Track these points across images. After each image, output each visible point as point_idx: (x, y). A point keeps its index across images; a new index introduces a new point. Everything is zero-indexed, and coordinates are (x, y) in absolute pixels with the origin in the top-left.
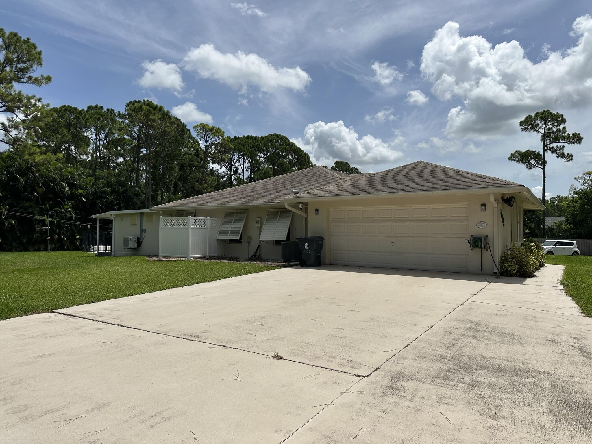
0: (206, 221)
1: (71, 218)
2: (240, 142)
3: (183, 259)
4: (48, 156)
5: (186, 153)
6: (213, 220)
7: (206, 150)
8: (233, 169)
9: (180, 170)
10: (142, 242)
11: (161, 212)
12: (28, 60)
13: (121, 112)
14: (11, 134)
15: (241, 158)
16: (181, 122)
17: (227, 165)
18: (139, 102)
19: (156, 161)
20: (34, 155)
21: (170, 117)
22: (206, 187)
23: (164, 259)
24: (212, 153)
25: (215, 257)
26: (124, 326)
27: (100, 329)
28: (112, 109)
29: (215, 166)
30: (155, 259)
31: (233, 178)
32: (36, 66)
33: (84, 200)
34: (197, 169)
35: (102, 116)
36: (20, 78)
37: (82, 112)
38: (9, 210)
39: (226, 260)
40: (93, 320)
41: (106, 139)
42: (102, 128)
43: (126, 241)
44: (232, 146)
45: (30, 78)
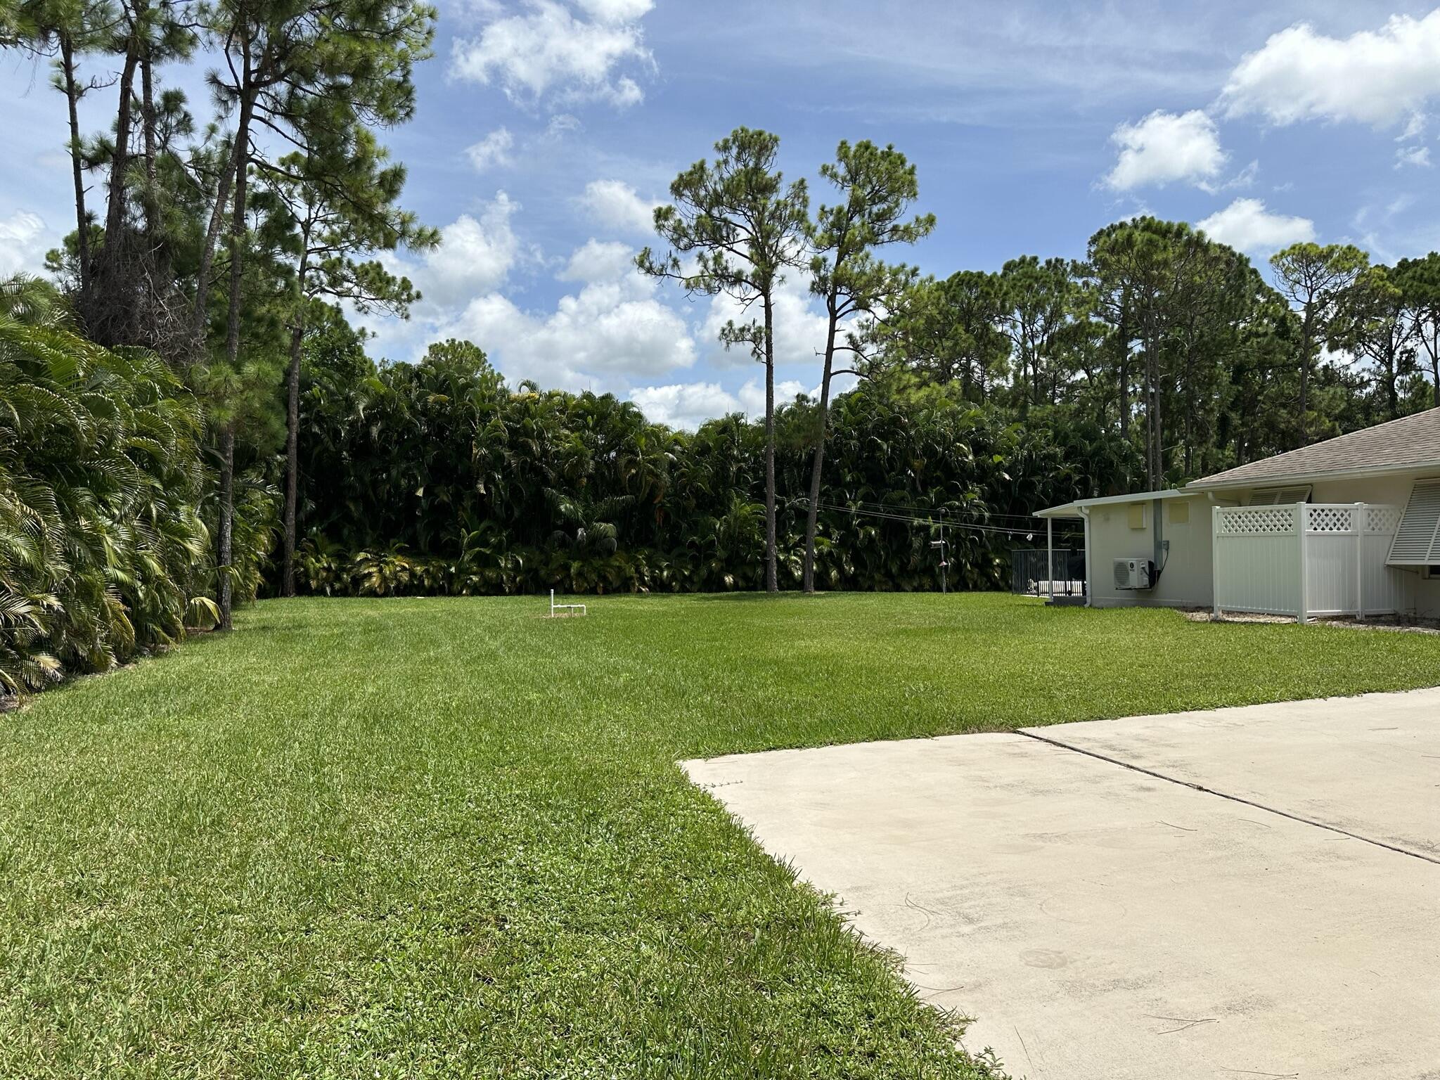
0: (1349, 515)
1: (981, 520)
2: (1422, 275)
3: (1289, 620)
4: (934, 388)
5: (1250, 335)
6: (1373, 511)
7: (1309, 319)
8: (1397, 356)
9: (1235, 381)
10: (1159, 572)
11: (1210, 495)
12: (891, 192)
13: (1079, 262)
14: (865, 354)
15: (1425, 320)
16: (1233, 254)
17: (1376, 347)
18: (1122, 225)
19: (1170, 368)
20: (908, 391)
21: (1206, 248)
22: (1315, 419)
23: (1230, 619)
24: (1326, 320)
25: (1383, 618)
26: (1207, 791)
27: (1149, 789)
28: (1057, 260)
29: (1341, 358)
30: (1200, 616)
31: (1396, 382)
32: (905, 200)
33: (1007, 477)
34: (1283, 372)
35: (1037, 279)
36: (879, 235)
37: (995, 280)
38: (862, 507)
39: (1427, 627)
40: (1120, 764)
41: (1045, 331)
42: (1038, 307)
43: (1121, 571)
44: (1396, 290)
45: (895, 229)
